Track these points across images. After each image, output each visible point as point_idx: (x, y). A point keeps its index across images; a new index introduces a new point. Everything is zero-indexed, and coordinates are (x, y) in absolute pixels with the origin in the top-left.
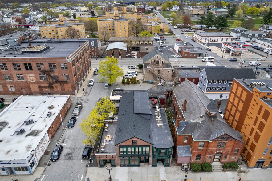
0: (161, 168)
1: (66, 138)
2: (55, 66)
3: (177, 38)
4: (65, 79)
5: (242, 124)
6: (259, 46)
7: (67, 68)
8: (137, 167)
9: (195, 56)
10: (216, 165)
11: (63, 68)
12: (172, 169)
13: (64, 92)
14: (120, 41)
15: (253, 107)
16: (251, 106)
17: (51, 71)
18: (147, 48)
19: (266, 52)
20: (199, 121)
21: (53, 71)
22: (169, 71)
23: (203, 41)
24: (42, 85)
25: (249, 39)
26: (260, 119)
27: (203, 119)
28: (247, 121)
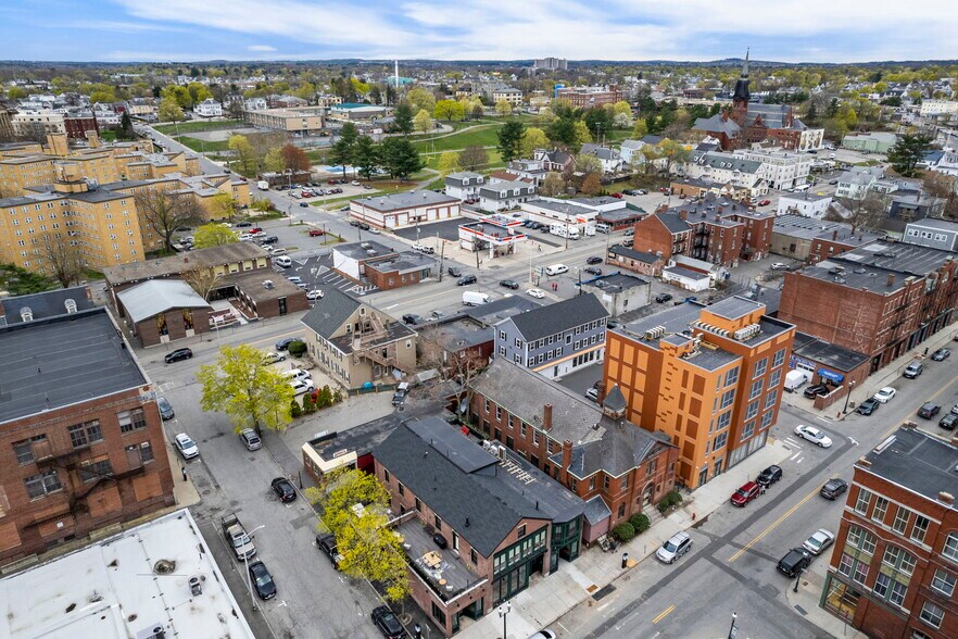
0: (568, 568)
1: (290, 626)
2: (92, 431)
3: (302, 224)
4: (135, 461)
5: (654, 415)
6: (532, 218)
7: (142, 423)
8: (524, 592)
9: (412, 278)
10: (649, 510)
11: (128, 428)
12: (587, 558)
13: (132, 508)
14: (156, 278)
15: (669, 377)
16: (664, 375)
17: (79, 453)
18: (270, 284)
19: (557, 233)
20: (597, 436)
21: (88, 449)
22: (409, 342)
23: (390, 223)
24: (38, 516)
25: (503, 205)
26: (690, 394)
27: (602, 430)
28: (662, 406)
